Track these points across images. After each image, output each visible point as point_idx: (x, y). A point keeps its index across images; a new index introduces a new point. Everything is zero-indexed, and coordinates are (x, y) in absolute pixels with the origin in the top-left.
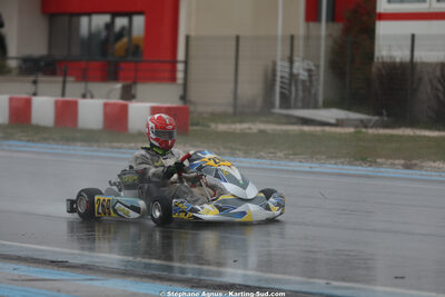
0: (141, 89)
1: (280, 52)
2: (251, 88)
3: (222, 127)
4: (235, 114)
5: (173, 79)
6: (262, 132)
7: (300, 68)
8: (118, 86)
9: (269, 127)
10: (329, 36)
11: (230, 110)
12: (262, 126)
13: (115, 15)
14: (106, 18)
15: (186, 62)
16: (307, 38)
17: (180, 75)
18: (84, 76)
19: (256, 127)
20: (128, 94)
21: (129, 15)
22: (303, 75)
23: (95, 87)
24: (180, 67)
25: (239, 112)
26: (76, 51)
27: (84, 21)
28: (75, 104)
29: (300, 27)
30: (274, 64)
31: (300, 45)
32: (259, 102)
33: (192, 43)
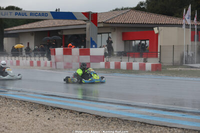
0: (149, 59)
1: (185, 50)
2: (177, 59)
3: (170, 69)
4: (173, 65)
5: (157, 57)
6: (180, 70)
7: (190, 53)
8: (143, 59)
9: (183, 69)
10: (197, 45)
11: (172, 64)
12: (180, 69)
13: (141, 40)
14: (139, 41)
15: (160, 52)
16: (192, 46)
17: (159, 56)
18: (134, 56)
19: (179, 69)
20: (145, 61)
21: (145, 40)
22: (191, 55)
23: (137, 59)
24: (159, 53)
25: (174, 65)
26: (131, 50)
27: (134, 42)
28: (132, 63)
29: (190, 43)
30: (183, 52)
31: (190, 47)
32: (180, 62)
33: (161, 47)
